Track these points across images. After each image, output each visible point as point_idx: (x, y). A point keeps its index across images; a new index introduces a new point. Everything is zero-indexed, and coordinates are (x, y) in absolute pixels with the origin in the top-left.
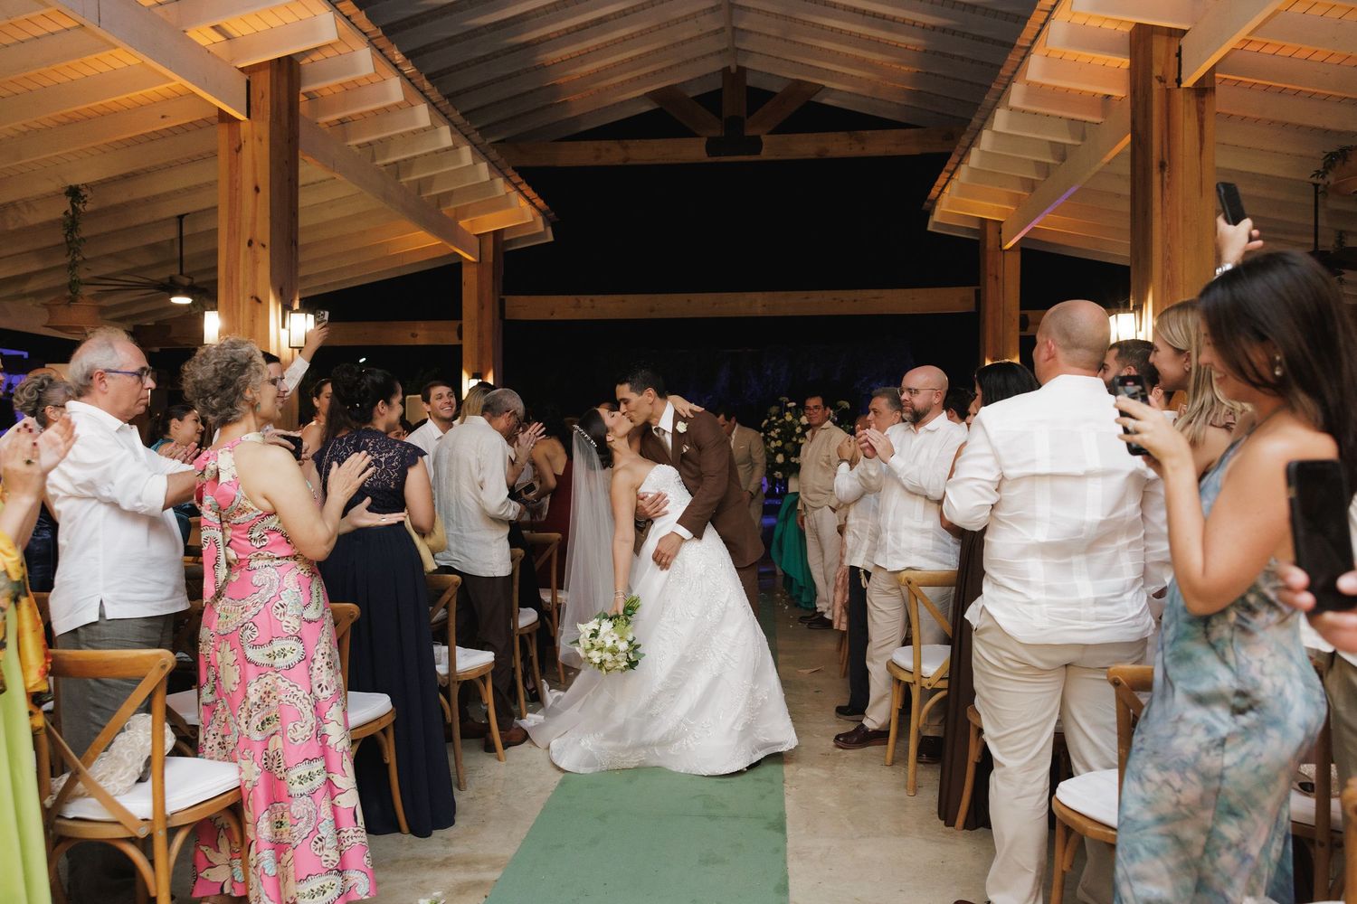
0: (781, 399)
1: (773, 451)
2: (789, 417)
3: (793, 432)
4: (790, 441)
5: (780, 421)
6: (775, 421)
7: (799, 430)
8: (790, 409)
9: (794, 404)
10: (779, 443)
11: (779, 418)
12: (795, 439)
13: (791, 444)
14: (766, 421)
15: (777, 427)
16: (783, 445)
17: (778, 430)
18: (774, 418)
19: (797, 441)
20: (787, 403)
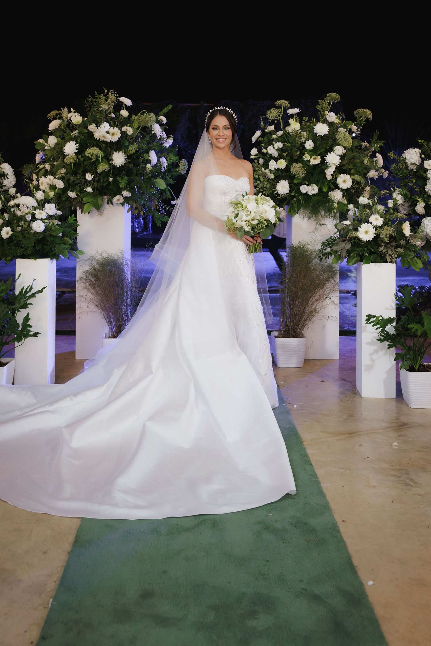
0: (279, 102)
1: (272, 176)
2: (294, 126)
3: (302, 149)
4: (299, 159)
5: (280, 133)
6: (271, 133)
7: (309, 145)
8: (292, 116)
9: (296, 110)
10: (282, 164)
11: (277, 129)
12: (307, 157)
13: (300, 164)
14: (258, 133)
15: (277, 140)
16: (288, 169)
17: (279, 145)
18: (272, 128)
19: (309, 161)
20: (286, 109)
